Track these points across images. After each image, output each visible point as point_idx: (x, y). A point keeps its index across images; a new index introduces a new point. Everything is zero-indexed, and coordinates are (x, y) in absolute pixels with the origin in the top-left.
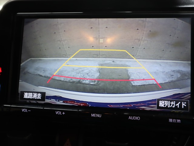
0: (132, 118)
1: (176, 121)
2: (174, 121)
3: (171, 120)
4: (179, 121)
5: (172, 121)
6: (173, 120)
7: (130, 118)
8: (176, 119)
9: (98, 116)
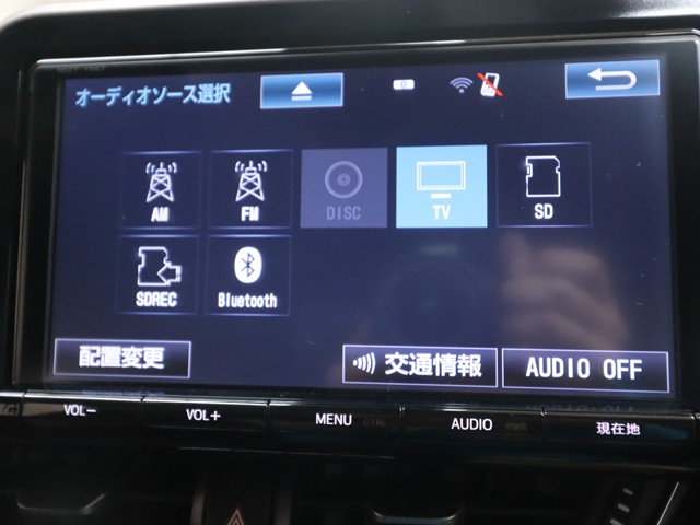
0: (465, 426)
1: (625, 430)
2: (617, 431)
3: (604, 428)
4: (633, 429)
5: (611, 430)
6: (611, 427)
7: (456, 423)
8: (624, 420)
9: (341, 420)
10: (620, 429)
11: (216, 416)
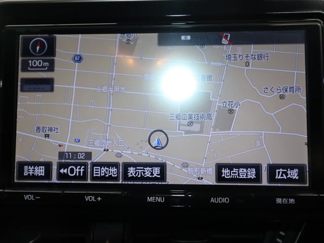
0: (216, 201)
1: (288, 201)
2: (285, 202)
3: (279, 201)
4: (292, 201)
5: (282, 202)
6: (282, 200)
7: (212, 200)
8: (288, 197)
9: (159, 200)
10: (286, 201)
11: (99, 199)
